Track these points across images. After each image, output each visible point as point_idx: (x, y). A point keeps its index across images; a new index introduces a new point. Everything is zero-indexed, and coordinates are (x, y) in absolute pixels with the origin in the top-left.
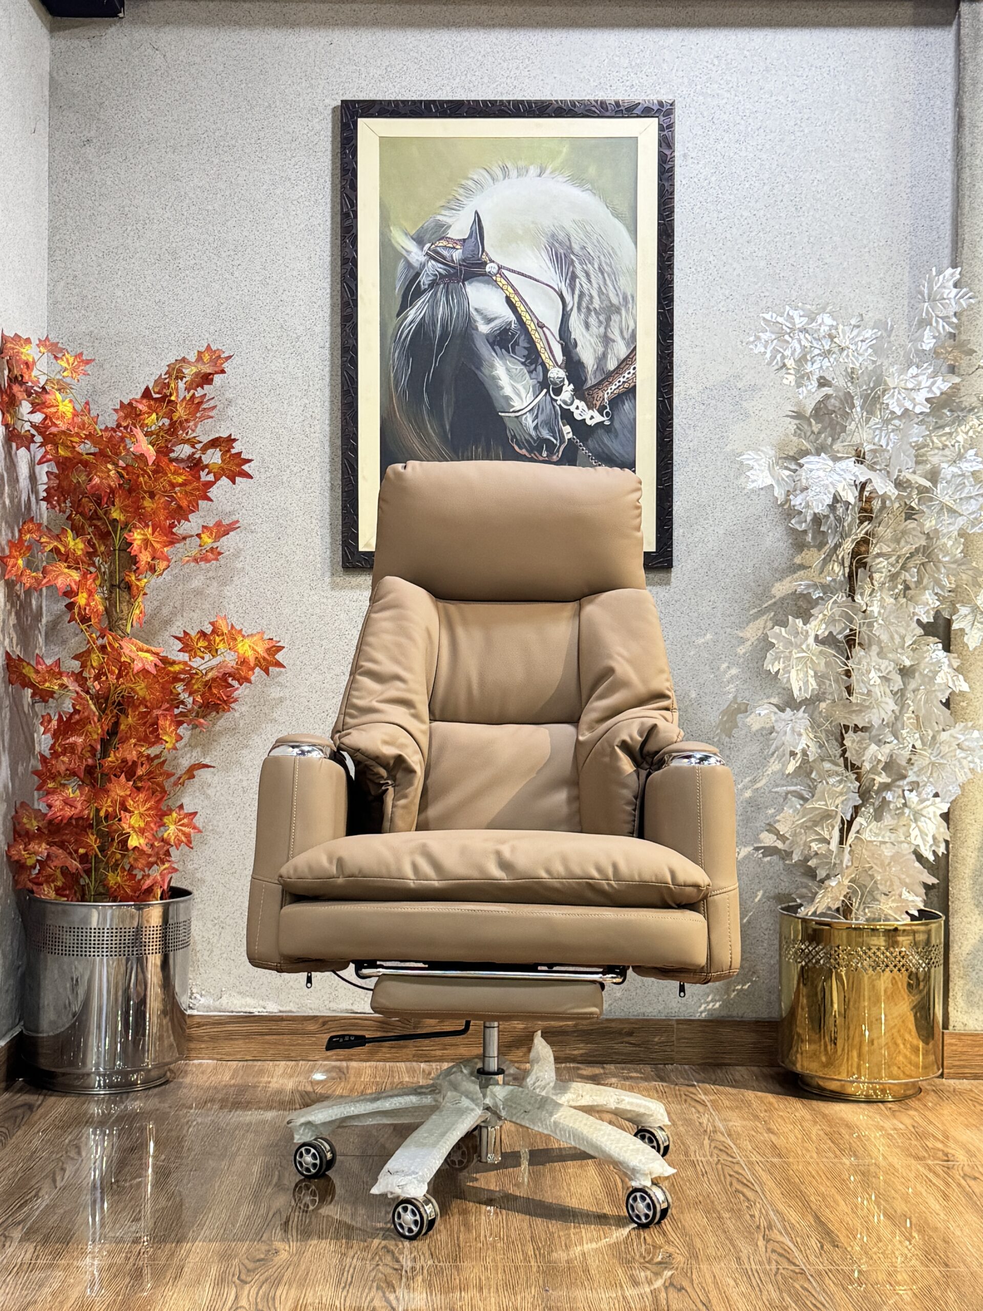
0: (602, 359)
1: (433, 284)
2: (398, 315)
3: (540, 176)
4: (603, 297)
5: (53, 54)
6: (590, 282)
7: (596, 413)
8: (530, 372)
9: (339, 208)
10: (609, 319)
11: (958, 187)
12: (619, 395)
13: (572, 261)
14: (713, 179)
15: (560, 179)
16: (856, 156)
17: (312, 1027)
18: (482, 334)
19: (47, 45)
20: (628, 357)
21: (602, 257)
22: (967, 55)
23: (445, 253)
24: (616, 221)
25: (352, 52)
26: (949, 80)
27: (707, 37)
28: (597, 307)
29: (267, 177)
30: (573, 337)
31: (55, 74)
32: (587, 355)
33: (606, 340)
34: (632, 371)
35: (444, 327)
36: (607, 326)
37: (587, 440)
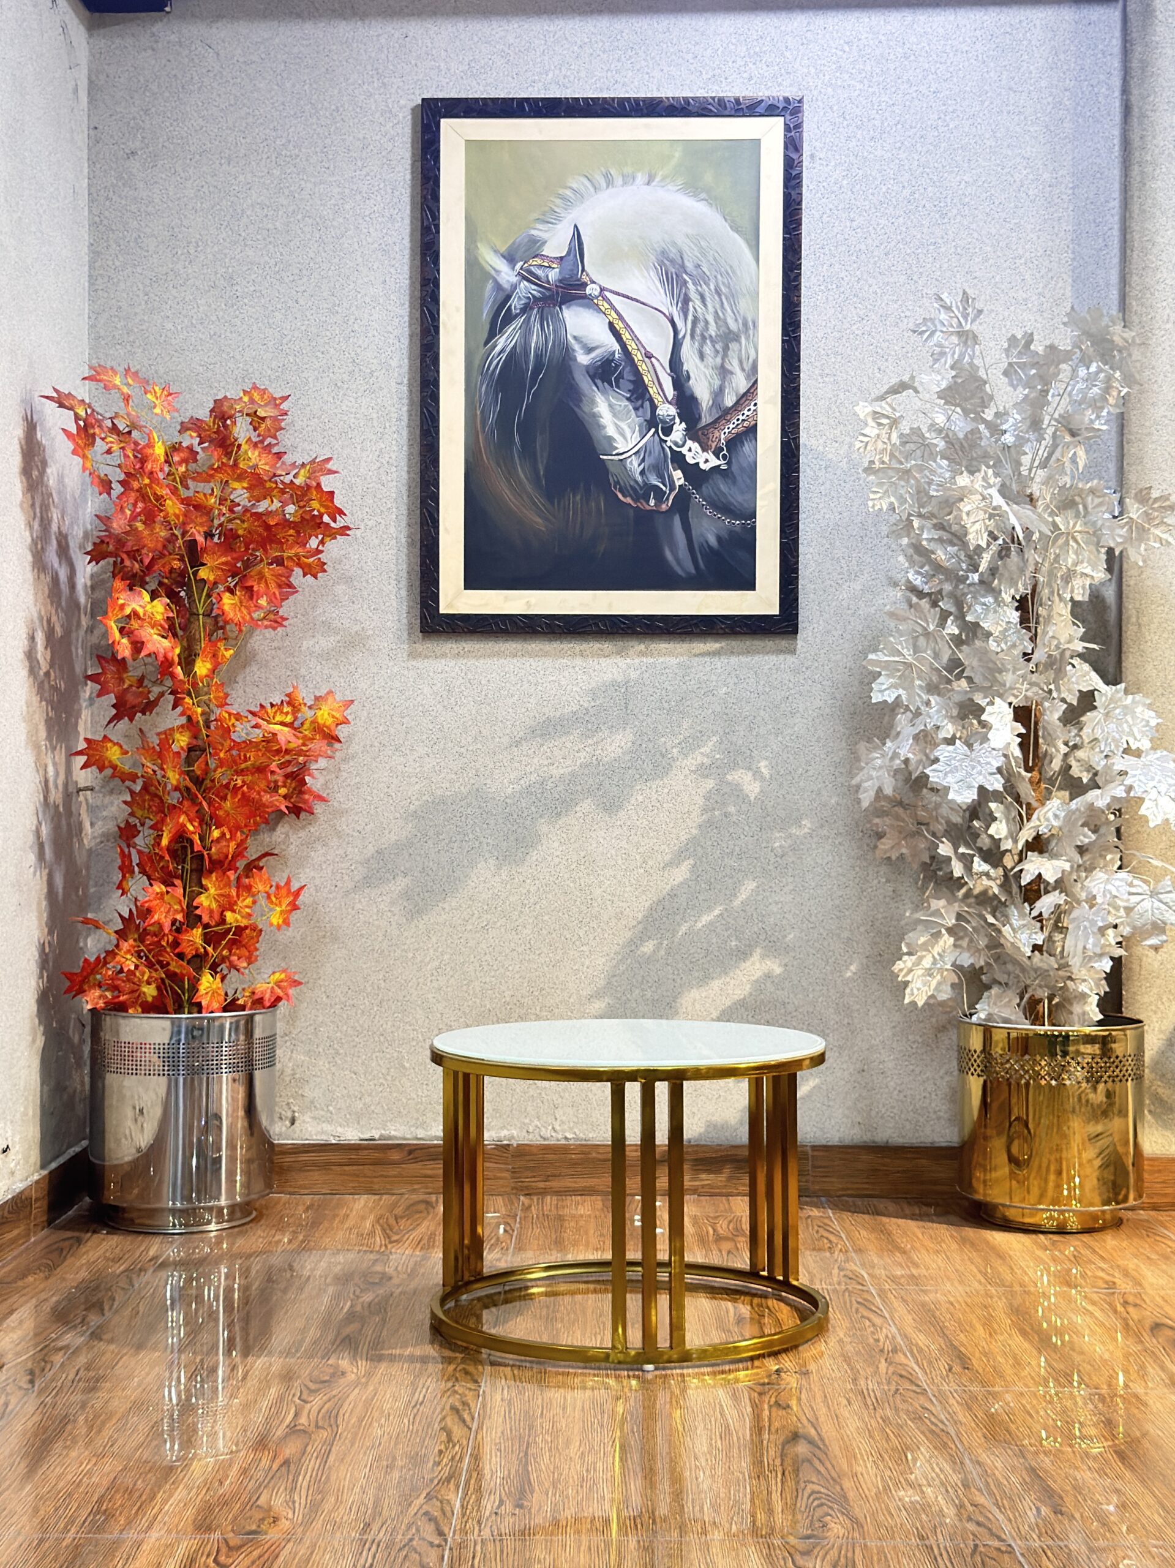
0: (718, 394)
1: (526, 309)
2: (486, 344)
3: (648, 183)
4: (720, 323)
5: (92, 54)
6: (705, 305)
7: (711, 456)
8: (636, 409)
9: (419, 224)
10: (726, 348)
11: (1126, 186)
12: (738, 434)
13: (685, 282)
14: (845, 182)
15: (670, 187)
16: (1010, 153)
17: (395, 1156)
18: (580, 365)
19: (85, 44)
20: (748, 391)
21: (719, 277)
22: (1134, 35)
23: (539, 272)
24: (736, 235)
25: (430, 45)
26: (1116, 63)
27: (836, 20)
28: (713, 334)
29: (336, 190)
30: (685, 368)
31: (94, 78)
32: (702, 388)
33: (724, 372)
34: (753, 408)
35: (539, 357)
36: (725, 356)
37: (701, 486)
